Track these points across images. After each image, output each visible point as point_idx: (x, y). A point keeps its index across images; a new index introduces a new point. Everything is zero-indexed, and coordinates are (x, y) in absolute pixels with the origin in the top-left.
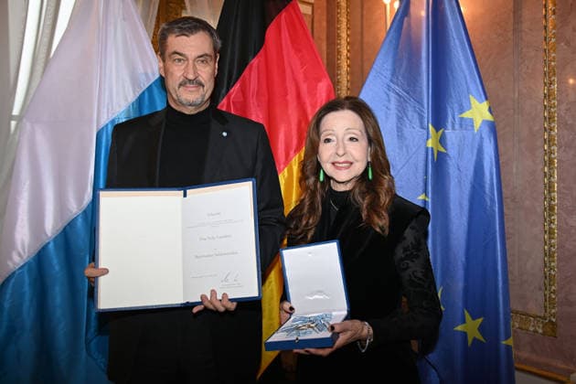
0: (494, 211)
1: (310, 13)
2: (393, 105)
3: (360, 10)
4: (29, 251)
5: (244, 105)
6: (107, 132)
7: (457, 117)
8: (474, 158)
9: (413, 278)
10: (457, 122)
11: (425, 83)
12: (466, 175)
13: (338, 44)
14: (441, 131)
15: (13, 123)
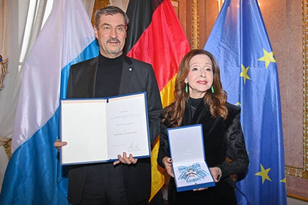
0: (276, 111)
1: (177, 6)
2: (222, 54)
3: (204, 4)
4: (28, 135)
5: (141, 55)
6: (67, 70)
7: (256, 60)
8: (266, 82)
9: (237, 143)
10: (256, 63)
11: (239, 42)
12: (261, 92)
13: (192, 23)
14: (248, 68)
15: (20, 67)
